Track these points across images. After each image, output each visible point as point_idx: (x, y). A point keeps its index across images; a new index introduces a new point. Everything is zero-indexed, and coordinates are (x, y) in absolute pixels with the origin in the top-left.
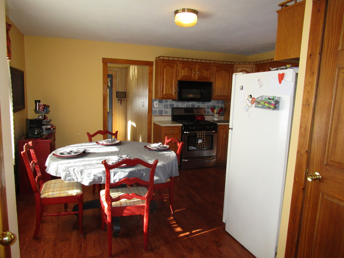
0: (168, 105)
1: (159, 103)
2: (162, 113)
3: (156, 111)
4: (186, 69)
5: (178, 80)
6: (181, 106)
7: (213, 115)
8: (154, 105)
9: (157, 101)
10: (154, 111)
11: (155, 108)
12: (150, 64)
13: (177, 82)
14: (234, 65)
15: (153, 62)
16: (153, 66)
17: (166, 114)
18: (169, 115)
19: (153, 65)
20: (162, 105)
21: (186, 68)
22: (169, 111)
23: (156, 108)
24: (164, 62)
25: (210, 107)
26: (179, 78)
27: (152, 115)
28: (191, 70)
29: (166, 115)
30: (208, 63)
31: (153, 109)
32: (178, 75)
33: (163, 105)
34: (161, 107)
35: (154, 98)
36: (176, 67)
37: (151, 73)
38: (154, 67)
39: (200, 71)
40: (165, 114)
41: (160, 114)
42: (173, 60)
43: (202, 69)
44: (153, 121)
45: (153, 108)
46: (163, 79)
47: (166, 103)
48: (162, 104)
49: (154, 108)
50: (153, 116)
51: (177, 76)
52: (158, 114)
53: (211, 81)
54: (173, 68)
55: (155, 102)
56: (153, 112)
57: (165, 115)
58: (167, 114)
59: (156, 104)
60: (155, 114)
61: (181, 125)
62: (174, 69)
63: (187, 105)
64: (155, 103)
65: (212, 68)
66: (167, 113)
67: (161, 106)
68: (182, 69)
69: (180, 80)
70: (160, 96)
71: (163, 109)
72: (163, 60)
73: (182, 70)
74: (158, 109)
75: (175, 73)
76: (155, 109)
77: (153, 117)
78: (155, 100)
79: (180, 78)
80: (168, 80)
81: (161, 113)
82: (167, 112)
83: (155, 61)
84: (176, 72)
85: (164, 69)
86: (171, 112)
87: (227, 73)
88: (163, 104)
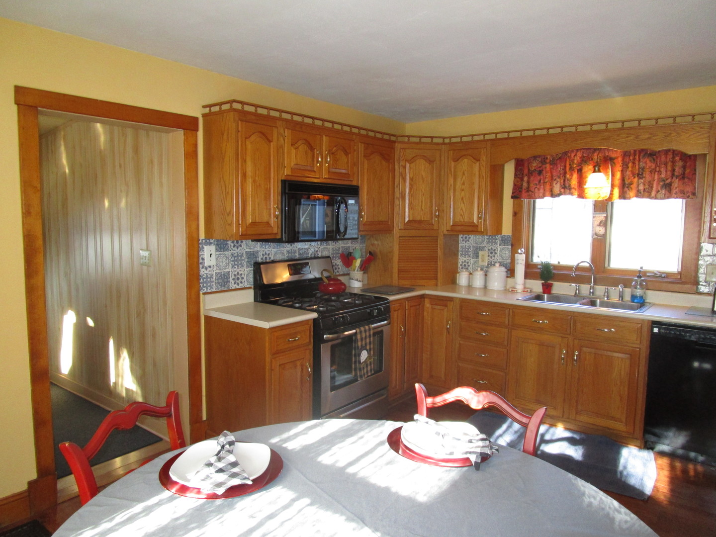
0: (242, 255)
1: (216, 250)
2: (228, 281)
3: (211, 277)
4: (303, 148)
5: (283, 179)
6: (274, 256)
7: (348, 274)
8: (203, 259)
9: (210, 244)
10: (204, 278)
11: (206, 269)
12: (187, 124)
13: (280, 182)
14: (395, 142)
15: (196, 120)
16: (198, 131)
17: (238, 284)
18: (246, 285)
19: (196, 129)
20: (227, 258)
21: (300, 142)
22: (247, 273)
23: (210, 267)
24: (246, 121)
25: (338, 253)
26: (284, 172)
27: (201, 293)
28: (312, 149)
29: (239, 287)
30: (346, 132)
31: (203, 272)
32: (282, 164)
33: (230, 258)
34: (224, 264)
35: (202, 235)
36: (278, 140)
37: (191, 155)
38: (200, 134)
39: (333, 154)
40: (235, 283)
41: (221, 286)
42: (268, 118)
43: (335, 149)
44: (205, 309)
45: (203, 268)
46: (244, 175)
47: (238, 251)
48: (227, 253)
49: (204, 270)
50: (204, 294)
51: (280, 165)
52: (217, 288)
53: (354, 183)
54: (270, 141)
55: (205, 247)
56: (202, 283)
57: (235, 286)
58: (241, 282)
59: (209, 255)
60: (207, 289)
61: (314, 315)
62: (272, 143)
63: (288, 252)
64: (205, 253)
65: (355, 148)
66: (240, 280)
67: (223, 262)
68: (292, 145)
69: (289, 178)
70: (238, 229)
71: (229, 269)
72: (242, 113)
73: (293, 149)
74: (215, 269)
75: (274, 157)
76: (206, 272)
77: (202, 296)
78: (206, 241)
79: (287, 172)
80: (257, 178)
81: (224, 284)
82: (239, 277)
83: (204, 116)
84: (278, 153)
85: (246, 142)
86: (252, 275)
87: (384, 163)
88: (229, 253)
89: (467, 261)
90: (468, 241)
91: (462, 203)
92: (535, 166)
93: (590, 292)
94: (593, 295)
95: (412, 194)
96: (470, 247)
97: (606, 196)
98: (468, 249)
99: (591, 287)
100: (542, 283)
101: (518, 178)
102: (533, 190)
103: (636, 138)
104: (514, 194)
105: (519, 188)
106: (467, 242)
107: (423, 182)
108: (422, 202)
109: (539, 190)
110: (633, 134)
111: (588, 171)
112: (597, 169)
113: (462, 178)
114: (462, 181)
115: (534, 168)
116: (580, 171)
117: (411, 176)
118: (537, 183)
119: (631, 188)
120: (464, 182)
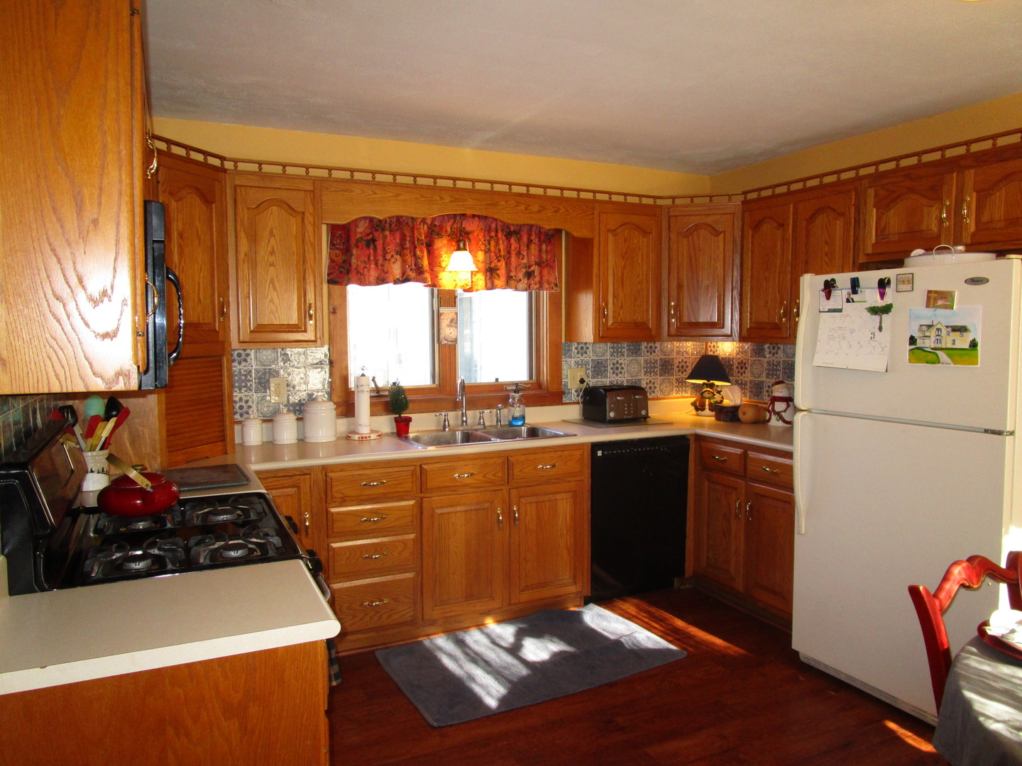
89: (245, 398)
90: (245, 360)
91: (272, 289)
92: (361, 233)
93: (463, 422)
94: (466, 425)
95: (183, 267)
96: (250, 371)
97: (467, 285)
98: (246, 376)
99: (463, 413)
100: (395, 418)
101: (337, 249)
102: (362, 271)
103: (526, 209)
104: (331, 277)
105: (339, 268)
106: (244, 364)
107: (199, 243)
108: (199, 284)
109: (369, 271)
110: (522, 203)
111: (442, 247)
112: (462, 245)
113: (269, 241)
114: (270, 249)
115: (359, 236)
116: (430, 246)
117: (180, 229)
118: (366, 260)
119: (498, 275)
120: (273, 248)
